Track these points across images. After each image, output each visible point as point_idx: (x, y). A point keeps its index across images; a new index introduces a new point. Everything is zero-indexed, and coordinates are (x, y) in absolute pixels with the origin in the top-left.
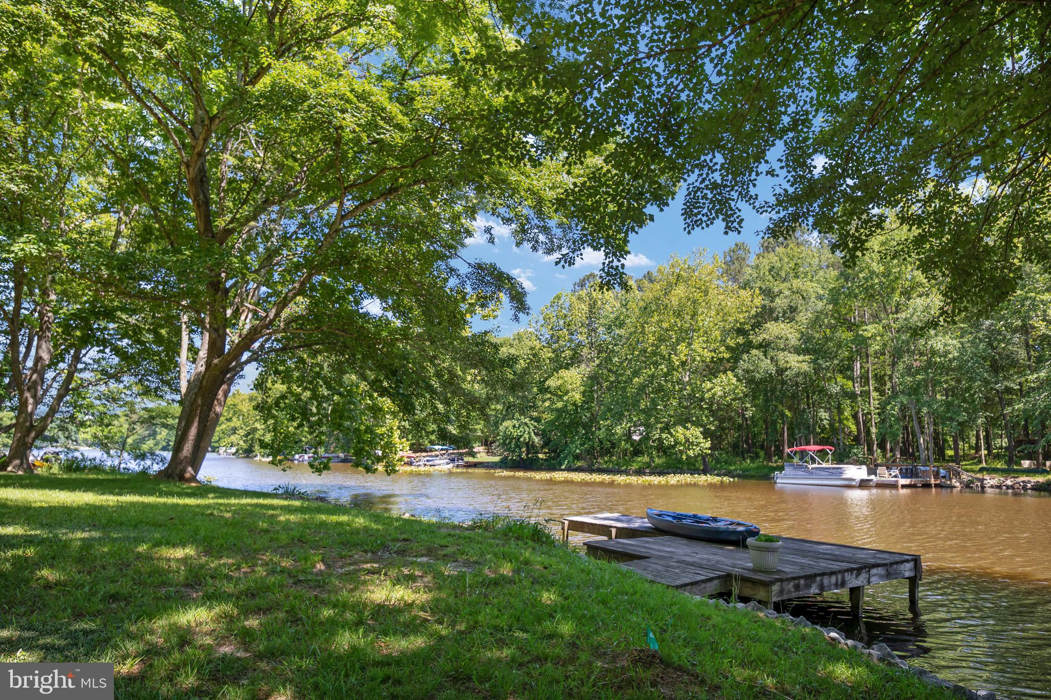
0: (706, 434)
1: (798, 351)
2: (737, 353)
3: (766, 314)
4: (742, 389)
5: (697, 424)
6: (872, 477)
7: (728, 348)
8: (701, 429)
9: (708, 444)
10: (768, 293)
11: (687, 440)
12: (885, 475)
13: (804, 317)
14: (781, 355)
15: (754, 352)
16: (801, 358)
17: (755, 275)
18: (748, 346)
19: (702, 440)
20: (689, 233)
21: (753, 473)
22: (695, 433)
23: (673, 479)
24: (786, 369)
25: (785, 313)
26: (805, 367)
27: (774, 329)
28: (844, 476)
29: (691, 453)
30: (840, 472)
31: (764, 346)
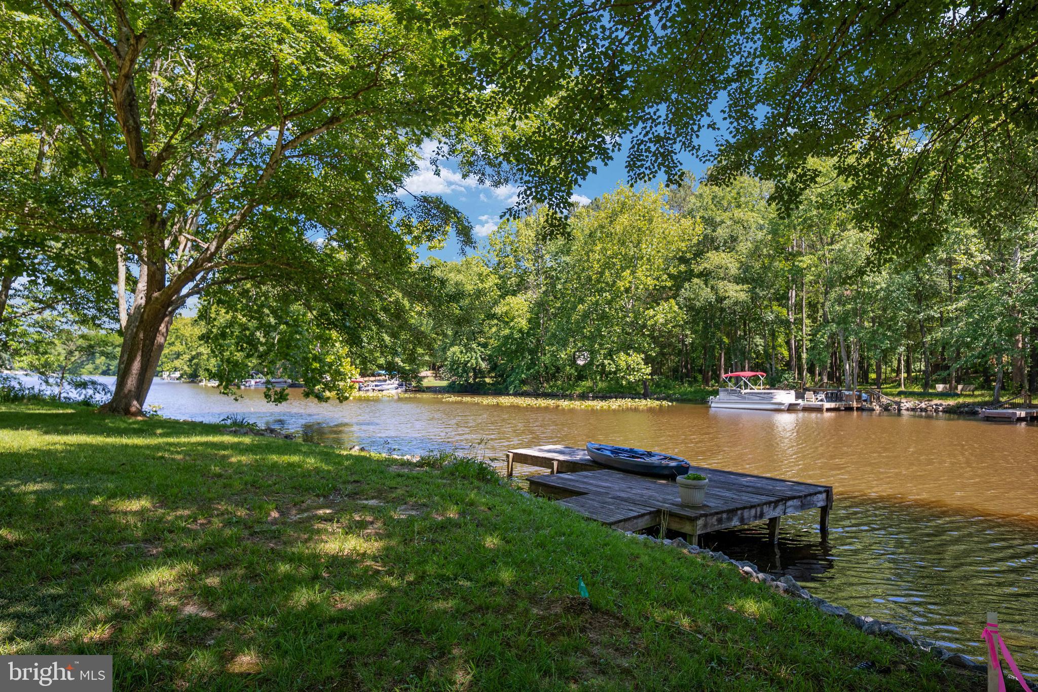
0: (648, 360)
1: (738, 280)
2: (679, 280)
3: (708, 243)
4: (683, 316)
5: (638, 350)
6: (800, 401)
7: (671, 276)
8: (643, 356)
9: (649, 370)
10: (710, 222)
11: (628, 367)
12: (812, 399)
13: (744, 247)
14: (721, 285)
15: (696, 280)
16: (739, 287)
17: (699, 204)
18: (689, 275)
19: (643, 366)
20: (632, 186)
21: (690, 397)
22: (636, 359)
23: (615, 404)
24: (725, 298)
25: (726, 242)
26: (743, 296)
27: (714, 259)
28: (774, 401)
29: (632, 378)
30: (771, 397)
31: (705, 275)
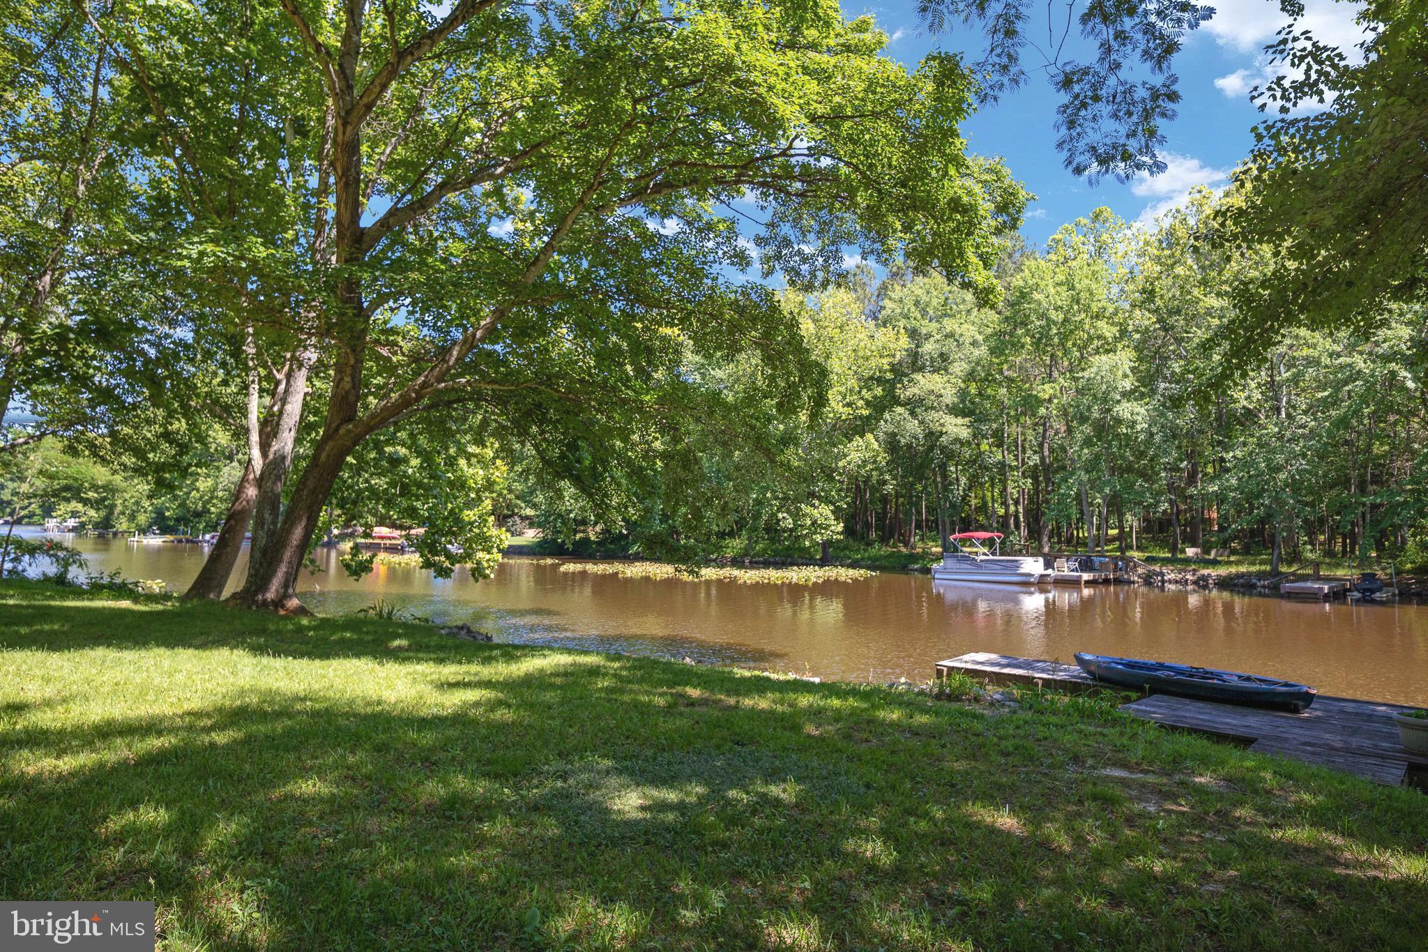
6: (1050, 571)
8: (832, 508)
12: (1065, 568)
14: (933, 415)
15: (899, 410)
16: (960, 421)
18: (892, 400)
19: (832, 522)
21: (885, 563)
22: (822, 512)
26: (965, 433)
27: (925, 383)
